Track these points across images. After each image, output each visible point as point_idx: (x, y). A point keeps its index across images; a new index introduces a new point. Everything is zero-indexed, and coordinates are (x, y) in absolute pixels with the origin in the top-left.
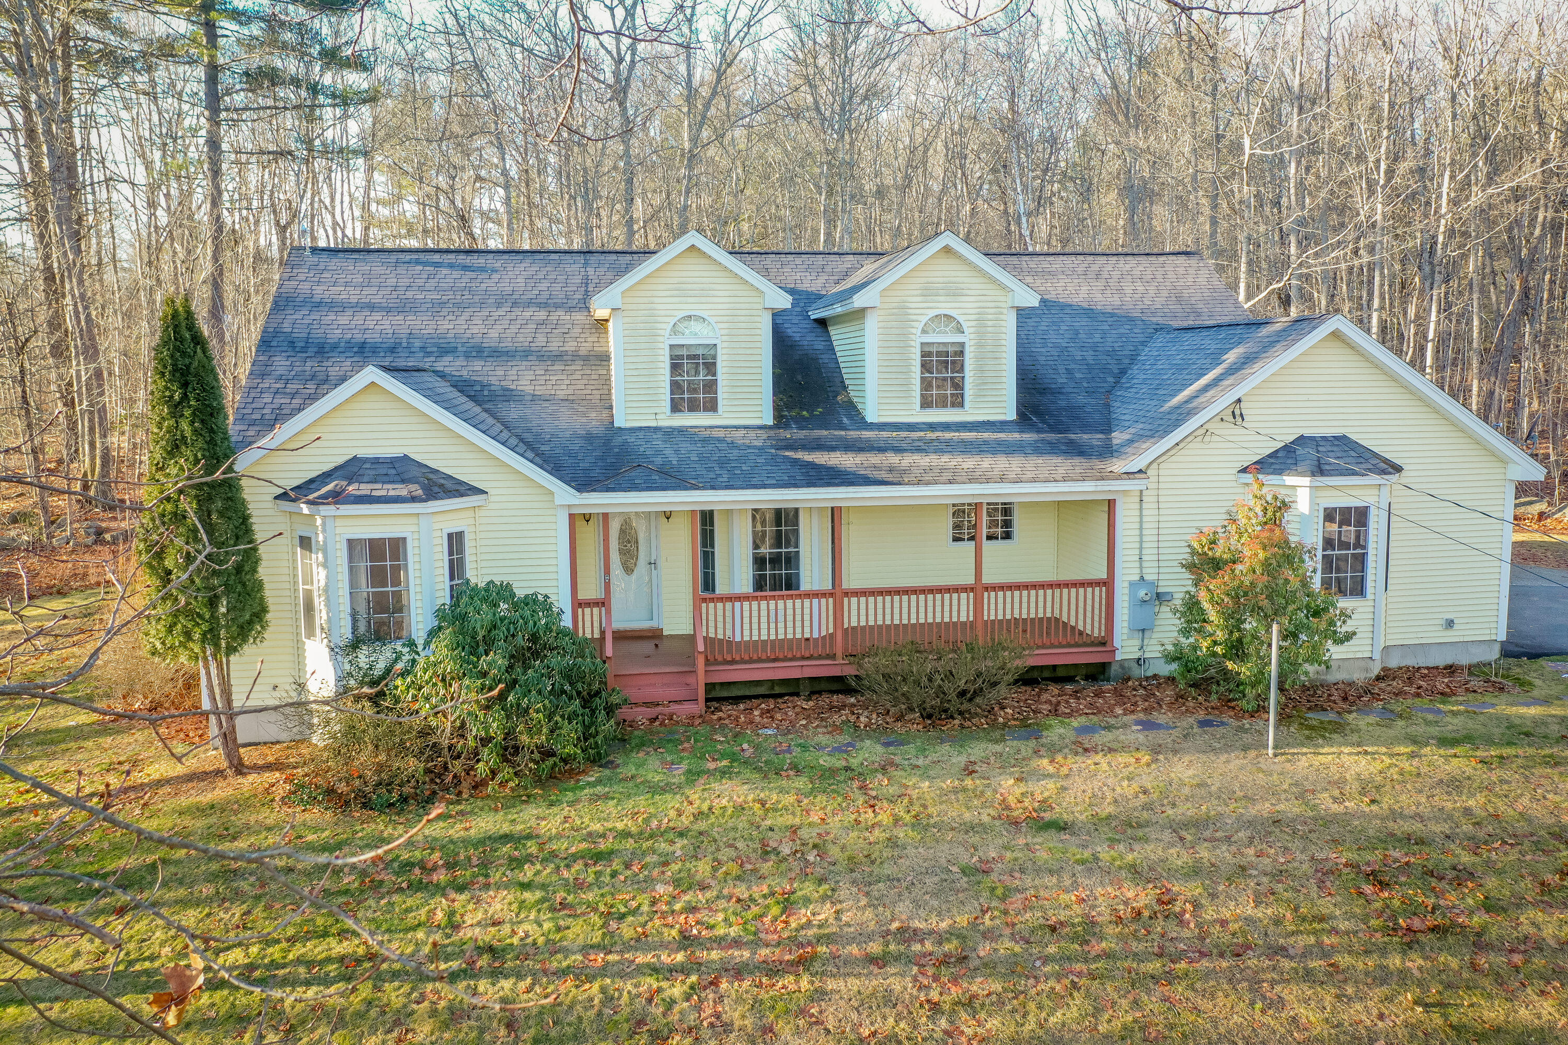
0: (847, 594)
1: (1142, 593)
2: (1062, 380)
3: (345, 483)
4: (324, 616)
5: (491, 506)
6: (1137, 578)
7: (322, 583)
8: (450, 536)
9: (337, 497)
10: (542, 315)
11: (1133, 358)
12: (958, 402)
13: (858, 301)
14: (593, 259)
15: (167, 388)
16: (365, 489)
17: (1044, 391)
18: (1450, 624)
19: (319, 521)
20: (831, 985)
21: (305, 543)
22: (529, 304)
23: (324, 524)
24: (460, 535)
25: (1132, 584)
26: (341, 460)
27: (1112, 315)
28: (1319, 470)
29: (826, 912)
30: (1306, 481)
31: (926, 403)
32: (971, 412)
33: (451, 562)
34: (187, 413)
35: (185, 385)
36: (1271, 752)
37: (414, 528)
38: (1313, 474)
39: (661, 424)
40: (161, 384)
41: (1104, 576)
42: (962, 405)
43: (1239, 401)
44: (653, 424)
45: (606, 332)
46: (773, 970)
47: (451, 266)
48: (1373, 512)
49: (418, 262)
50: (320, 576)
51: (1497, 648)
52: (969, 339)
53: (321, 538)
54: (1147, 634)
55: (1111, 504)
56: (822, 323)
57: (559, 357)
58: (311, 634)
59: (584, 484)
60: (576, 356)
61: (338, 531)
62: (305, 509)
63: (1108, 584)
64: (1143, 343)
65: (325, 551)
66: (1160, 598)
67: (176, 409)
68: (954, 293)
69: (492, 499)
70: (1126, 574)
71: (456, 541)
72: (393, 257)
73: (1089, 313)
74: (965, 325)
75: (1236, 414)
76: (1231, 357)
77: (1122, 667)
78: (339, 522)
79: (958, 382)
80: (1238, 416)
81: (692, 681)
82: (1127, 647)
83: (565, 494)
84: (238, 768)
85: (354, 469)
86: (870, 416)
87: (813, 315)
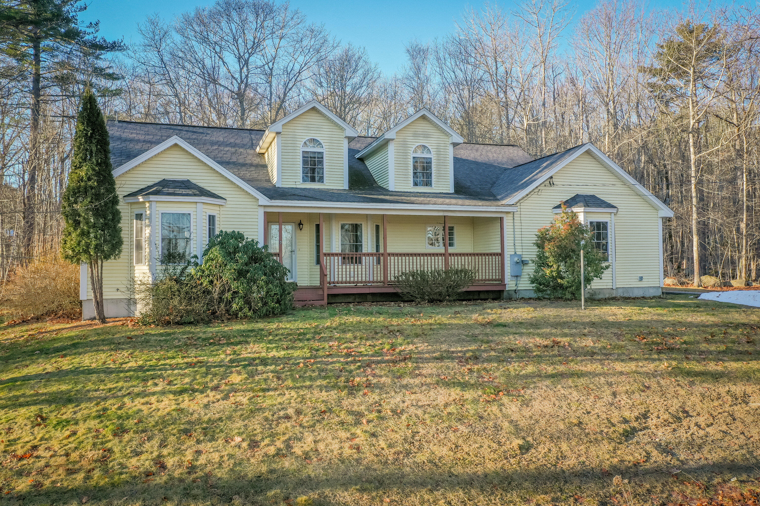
0: (389, 254)
1: (516, 259)
2: (469, 184)
3: (161, 188)
4: (147, 250)
5: (227, 206)
6: (513, 253)
7: (148, 235)
8: (210, 216)
9: (156, 193)
10: (233, 150)
11: (498, 178)
12: (428, 183)
14: (254, 132)
15: (84, 130)
16: (171, 190)
18: (641, 279)
19: (147, 205)
20: (421, 365)
21: (139, 217)
22: (227, 146)
23: (150, 207)
24: (213, 217)
25: (511, 255)
26: (157, 181)
27: (486, 164)
28: (587, 205)
29: (411, 347)
30: (582, 209)
31: (416, 184)
32: (435, 188)
33: (210, 228)
34: (94, 141)
35: (93, 130)
36: (583, 307)
37: (195, 210)
38: (585, 206)
39: (298, 187)
40: (81, 128)
41: (499, 251)
42: (431, 185)
43: (551, 177)
44: (295, 186)
45: (264, 158)
46: (394, 362)
47: (186, 131)
48: (609, 225)
49: (170, 129)
50: (147, 232)
51: (660, 290)
52: (433, 156)
53: (148, 212)
54: (519, 278)
55: (501, 219)
56: (362, 160)
57: (244, 165)
58: (139, 261)
59: (271, 197)
60: (251, 165)
61: (158, 209)
62: (141, 199)
63: (501, 255)
64: (501, 174)
65: (150, 218)
66: (524, 263)
67: (89, 139)
68: (426, 136)
69: (228, 203)
70: (508, 252)
71: (212, 219)
72: (158, 127)
73: (476, 163)
74: (431, 150)
75: (550, 182)
76: (545, 165)
77: (509, 294)
78: (158, 205)
79: (429, 176)
80: (552, 184)
81: (320, 292)
82: (510, 284)
83: (264, 200)
84: (103, 320)
85: (164, 183)
86: (391, 189)
87: (357, 156)
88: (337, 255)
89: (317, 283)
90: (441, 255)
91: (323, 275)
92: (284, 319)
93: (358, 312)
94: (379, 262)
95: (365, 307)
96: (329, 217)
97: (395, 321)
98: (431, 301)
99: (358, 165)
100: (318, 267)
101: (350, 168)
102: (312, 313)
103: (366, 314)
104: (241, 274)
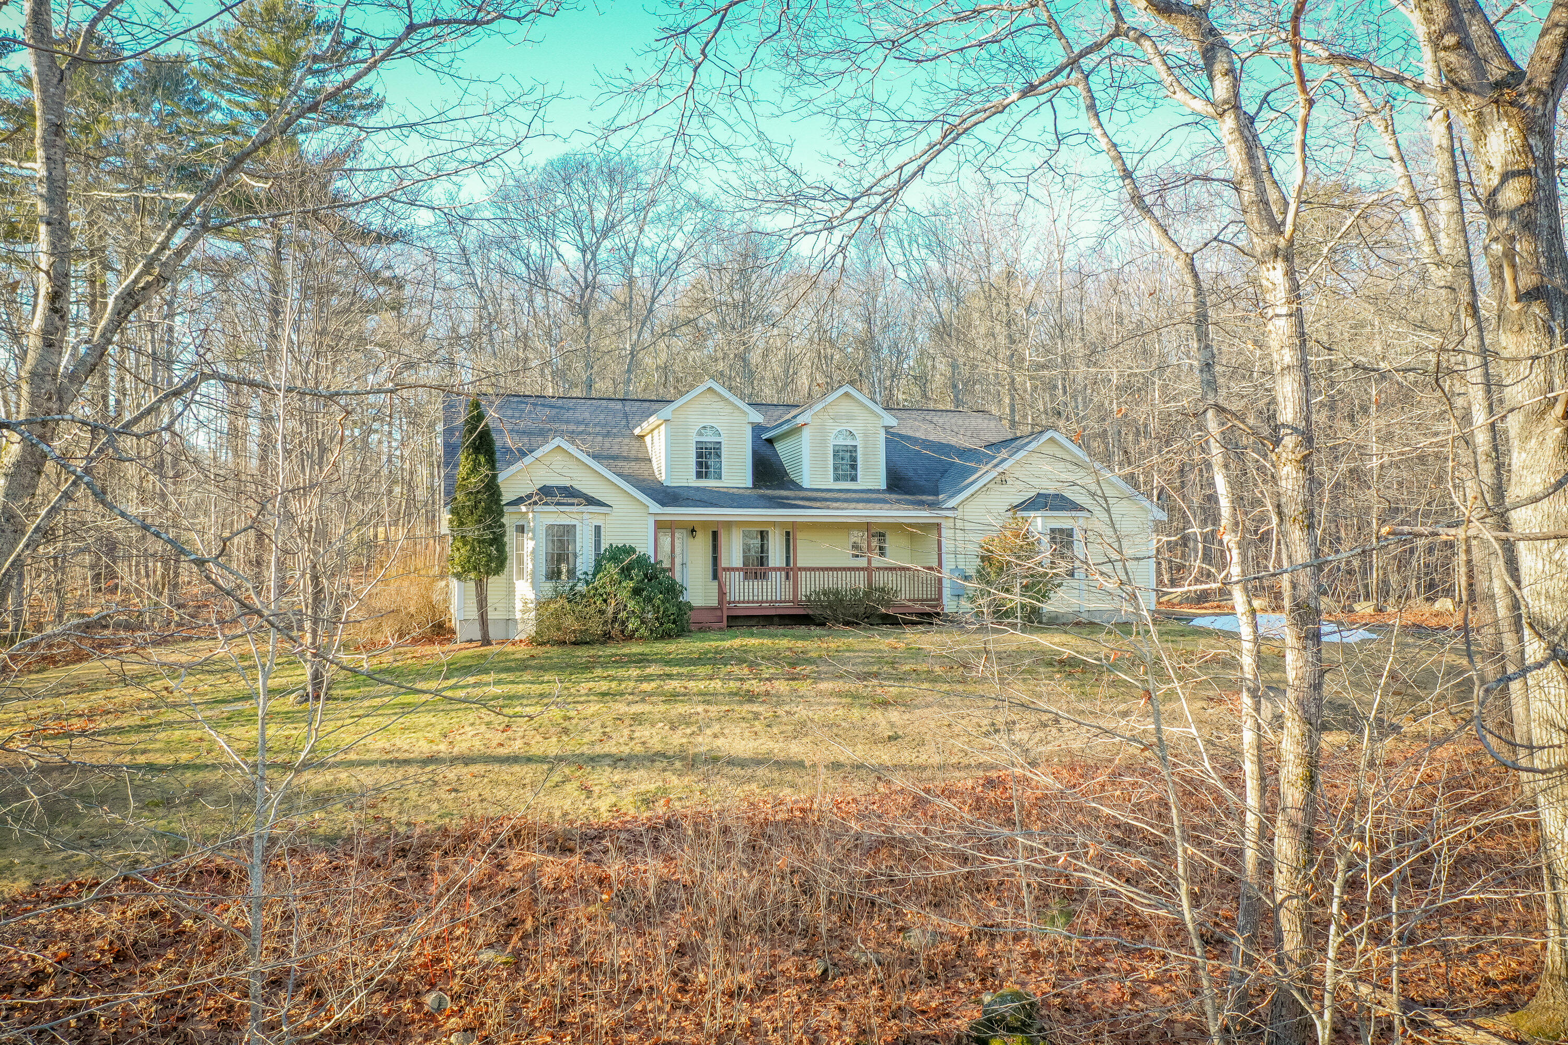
0: (800, 569)
1: (956, 574)
2: (911, 474)
3: (543, 496)
4: (530, 566)
5: (613, 515)
6: (954, 566)
7: (530, 549)
8: (595, 527)
9: (539, 502)
12: (854, 478)
13: (800, 420)
14: (628, 403)
16: (553, 499)
17: (901, 479)
19: (530, 515)
21: (522, 529)
23: (533, 518)
24: (599, 527)
25: (951, 570)
26: (539, 487)
28: (1049, 507)
30: (1041, 514)
31: (837, 479)
32: (862, 484)
33: (596, 542)
34: (482, 452)
37: (580, 520)
38: (1045, 510)
39: (691, 485)
41: (936, 565)
42: (856, 480)
43: (1004, 472)
44: (687, 485)
45: (645, 444)
48: (1076, 532)
50: (529, 545)
52: (859, 442)
53: (531, 524)
54: (961, 598)
55: (939, 525)
56: (770, 441)
58: (521, 577)
59: (663, 504)
61: (542, 520)
62: (524, 509)
63: (938, 569)
65: (533, 531)
66: (968, 579)
67: (477, 449)
68: (850, 418)
69: (614, 511)
70: (947, 565)
71: (598, 529)
73: (926, 442)
74: (857, 436)
75: (1002, 478)
77: (946, 617)
78: (542, 515)
79: (854, 467)
80: (1004, 482)
81: (719, 613)
82: (949, 605)
83: (655, 508)
84: (486, 641)
85: (546, 491)
86: (806, 485)
87: (764, 437)
88: (737, 569)
89: (715, 603)
90: (862, 569)
91: (722, 593)
92: (681, 640)
93: (762, 635)
94: (787, 577)
95: (772, 630)
96: (729, 525)
97: (800, 644)
98: (847, 623)
99: (765, 450)
100: (716, 583)
101: (755, 453)
102: (710, 635)
103: (771, 636)
104: (636, 592)
